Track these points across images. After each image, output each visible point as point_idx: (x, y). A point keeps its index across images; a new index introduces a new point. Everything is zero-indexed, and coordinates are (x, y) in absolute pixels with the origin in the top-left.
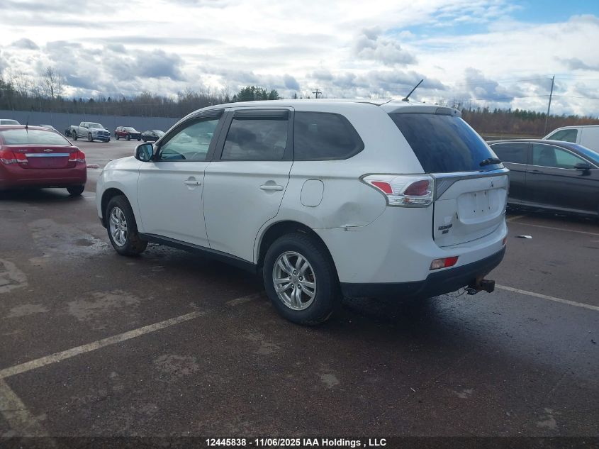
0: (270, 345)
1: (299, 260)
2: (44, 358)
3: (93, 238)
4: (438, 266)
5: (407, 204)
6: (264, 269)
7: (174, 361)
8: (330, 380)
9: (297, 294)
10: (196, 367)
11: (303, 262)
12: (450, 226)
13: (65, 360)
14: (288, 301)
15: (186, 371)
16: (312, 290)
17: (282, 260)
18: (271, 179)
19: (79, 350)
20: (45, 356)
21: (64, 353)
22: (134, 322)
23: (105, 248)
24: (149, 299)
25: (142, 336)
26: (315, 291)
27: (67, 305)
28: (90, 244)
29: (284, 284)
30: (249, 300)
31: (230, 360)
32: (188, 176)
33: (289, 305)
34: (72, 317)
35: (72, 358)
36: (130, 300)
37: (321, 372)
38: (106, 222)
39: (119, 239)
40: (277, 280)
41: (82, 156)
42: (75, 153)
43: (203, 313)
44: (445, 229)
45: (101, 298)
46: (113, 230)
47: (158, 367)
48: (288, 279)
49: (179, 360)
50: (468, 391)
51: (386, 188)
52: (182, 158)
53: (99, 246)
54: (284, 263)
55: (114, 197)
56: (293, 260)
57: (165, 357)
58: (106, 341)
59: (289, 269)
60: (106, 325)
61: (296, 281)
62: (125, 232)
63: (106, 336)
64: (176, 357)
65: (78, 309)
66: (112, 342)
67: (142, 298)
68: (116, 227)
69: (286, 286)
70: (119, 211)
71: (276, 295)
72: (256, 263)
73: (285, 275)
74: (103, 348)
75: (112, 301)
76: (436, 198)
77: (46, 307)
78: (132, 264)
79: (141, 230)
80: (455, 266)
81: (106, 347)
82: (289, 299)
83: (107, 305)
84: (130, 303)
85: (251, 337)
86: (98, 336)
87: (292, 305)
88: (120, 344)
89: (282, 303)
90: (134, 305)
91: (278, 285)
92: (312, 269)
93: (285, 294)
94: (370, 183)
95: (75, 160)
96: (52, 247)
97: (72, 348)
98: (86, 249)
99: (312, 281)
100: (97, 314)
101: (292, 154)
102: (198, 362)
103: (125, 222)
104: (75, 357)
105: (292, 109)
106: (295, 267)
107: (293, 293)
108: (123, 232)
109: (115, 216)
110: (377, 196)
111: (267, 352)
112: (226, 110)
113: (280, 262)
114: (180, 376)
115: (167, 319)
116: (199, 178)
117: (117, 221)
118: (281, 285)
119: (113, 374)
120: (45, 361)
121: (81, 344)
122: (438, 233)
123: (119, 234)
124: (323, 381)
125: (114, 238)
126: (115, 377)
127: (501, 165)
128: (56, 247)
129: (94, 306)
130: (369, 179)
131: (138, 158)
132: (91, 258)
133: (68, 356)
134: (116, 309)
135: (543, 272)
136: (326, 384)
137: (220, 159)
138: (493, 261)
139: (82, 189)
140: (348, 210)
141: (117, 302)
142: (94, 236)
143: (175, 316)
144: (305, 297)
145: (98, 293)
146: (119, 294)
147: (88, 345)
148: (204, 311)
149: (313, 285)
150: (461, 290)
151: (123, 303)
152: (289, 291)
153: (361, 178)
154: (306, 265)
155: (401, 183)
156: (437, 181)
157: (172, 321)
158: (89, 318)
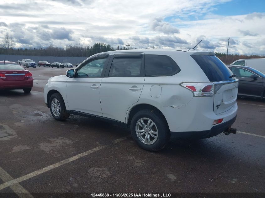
0: (139, 161)
1: (149, 121)
2: (36, 172)
3: (42, 113)
4: (215, 124)
5: (203, 96)
6: (131, 126)
7: (98, 171)
8: (172, 177)
9: (148, 137)
10: (109, 173)
11: (151, 122)
12: (220, 105)
13: (46, 172)
14: (143, 140)
15: (104, 175)
16: (156, 135)
17: (140, 121)
18: (135, 85)
19: (50, 167)
20: (35, 171)
21: (44, 169)
22: (73, 153)
23: (49, 117)
24: (77, 141)
25: (79, 159)
26: (157, 135)
27: (39, 145)
28: (41, 115)
29: (141, 133)
30: (122, 140)
31: (123, 169)
32: (92, 84)
33: (144, 142)
34: (43, 151)
35: (49, 171)
36: (68, 142)
37: (166, 173)
38: (49, 105)
39: (56, 113)
40: (138, 131)
41: (31, 75)
42: (28, 73)
43: (104, 147)
44: (218, 106)
45: (54, 141)
46: (53, 109)
47: (91, 174)
48: (143, 130)
49: (99, 170)
50: (236, 180)
51: (193, 88)
52: (87, 76)
53: (46, 116)
54: (141, 123)
55: (54, 94)
56: (146, 122)
57: (92, 169)
58: (63, 162)
59: (144, 126)
60: (60, 154)
61: (147, 131)
62: (59, 110)
63: (62, 160)
64: (97, 168)
65: (44, 147)
66: (65, 162)
67: (73, 140)
68: (55, 107)
69: (142, 134)
70: (56, 100)
71: (137, 138)
72: (127, 123)
73: (141, 128)
74: (62, 165)
75: (59, 143)
76: (215, 93)
77: (29, 147)
78: (63, 124)
79: (67, 108)
80: (222, 123)
81: (64, 165)
82: (144, 140)
83: (58, 144)
84: (68, 143)
85: (129, 158)
86: (58, 160)
87: (146, 142)
88: (70, 164)
89: (140, 141)
90: (70, 144)
91: (138, 133)
92: (156, 126)
93: (141, 137)
94: (185, 86)
95: (28, 77)
96: (24, 117)
97: (48, 166)
98: (39, 118)
99: (156, 131)
100: (54, 149)
101: (144, 74)
102: (109, 171)
103: (59, 105)
104: (50, 170)
105: (143, 54)
106: (147, 125)
107: (146, 137)
108: (58, 110)
109: (54, 102)
110: (189, 92)
111: (139, 165)
112: (110, 54)
113: (139, 123)
114: (103, 178)
115: (88, 150)
116: (98, 85)
117: (55, 105)
118: (139, 133)
119: (71, 179)
120: (36, 173)
121: (51, 164)
122: (215, 108)
123: (56, 111)
124: (169, 178)
125: (54, 113)
126: (72, 180)
127: (235, 78)
128: (25, 117)
129: (52, 145)
130: (184, 85)
131: (68, 76)
132: (43, 122)
133: (47, 170)
134: (63, 146)
135: (246, 123)
136: (171, 179)
137: (108, 76)
138: (232, 121)
139: (30, 90)
140: (175, 98)
141: (62, 143)
142: (42, 111)
143: (91, 149)
144: (152, 138)
145: (52, 139)
146: (62, 139)
147: (55, 164)
148: (104, 146)
149: (157, 133)
150: (222, 133)
151: (65, 143)
152: (144, 136)
153: (180, 84)
154: (153, 124)
155: (200, 86)
156: (216, 85)
157: (91, 151)
158: (51, 151)
